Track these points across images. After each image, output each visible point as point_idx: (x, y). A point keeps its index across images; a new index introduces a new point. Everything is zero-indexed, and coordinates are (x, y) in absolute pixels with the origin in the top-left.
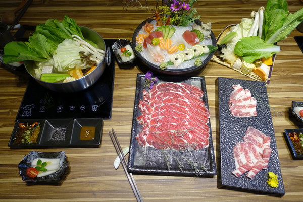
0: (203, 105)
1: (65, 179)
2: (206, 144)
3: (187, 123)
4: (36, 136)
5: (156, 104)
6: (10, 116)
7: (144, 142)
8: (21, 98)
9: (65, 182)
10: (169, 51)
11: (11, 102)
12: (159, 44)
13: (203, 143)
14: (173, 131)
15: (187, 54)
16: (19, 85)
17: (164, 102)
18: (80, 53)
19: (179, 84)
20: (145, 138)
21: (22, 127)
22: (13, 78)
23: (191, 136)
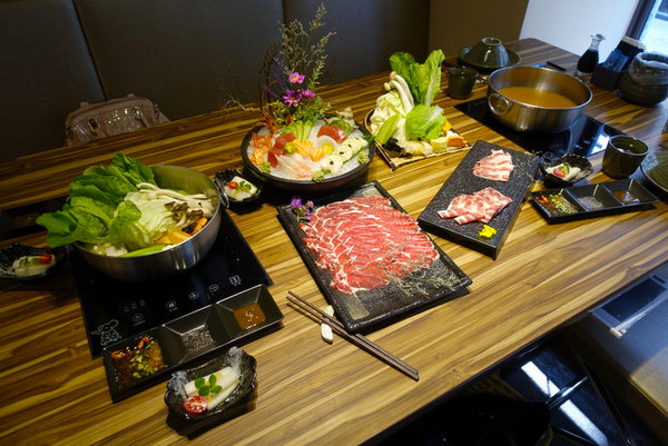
0: (398, 213)
1: (255, 397)
2: (435, 255)
3: (392, 242)
4: (158, 358)
5: (331, 236)
6: (75, 356)
7: (347, 289)
8: (80, 321)
9: (259, 399)
10: (314, 155)
11: (61, 334)
12: (297, 151)
13: (429, 256)
14: (380, 259)
15: (341, 153)
16: (60, 303)
17: (341, 229)
18: (167, 205)
19: (347, 201)
20: (345, 282)
21: (119, 356)
22: (40, 298)
23: (408, 255)
